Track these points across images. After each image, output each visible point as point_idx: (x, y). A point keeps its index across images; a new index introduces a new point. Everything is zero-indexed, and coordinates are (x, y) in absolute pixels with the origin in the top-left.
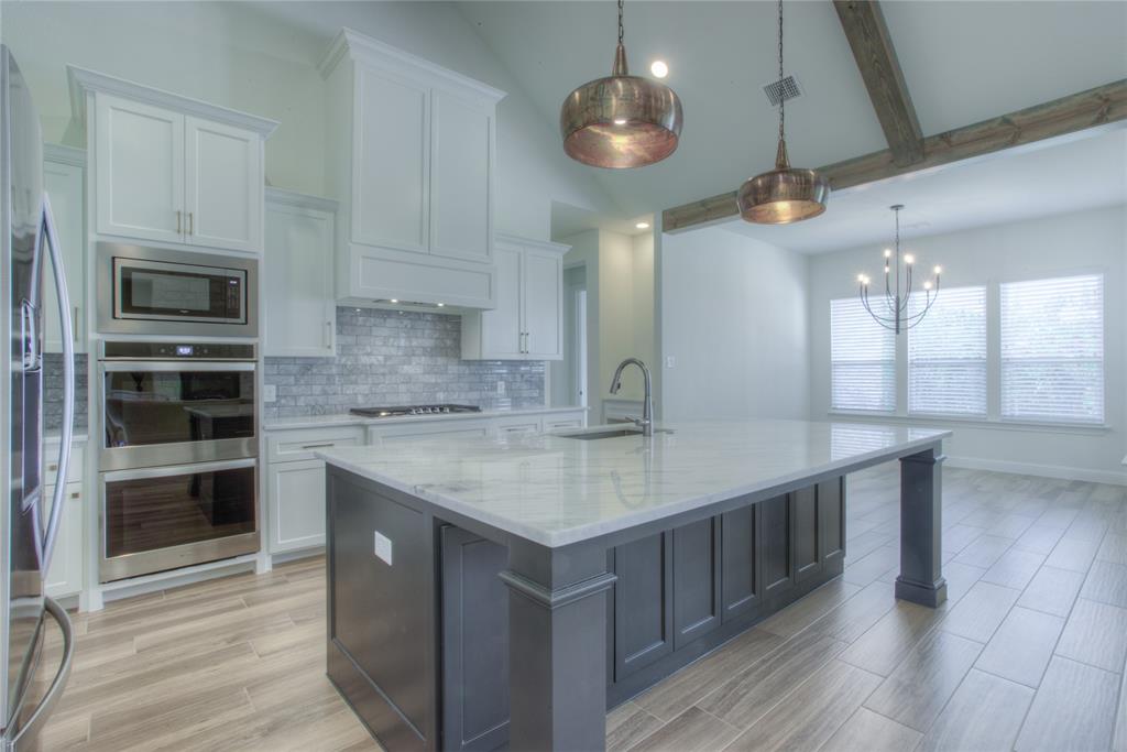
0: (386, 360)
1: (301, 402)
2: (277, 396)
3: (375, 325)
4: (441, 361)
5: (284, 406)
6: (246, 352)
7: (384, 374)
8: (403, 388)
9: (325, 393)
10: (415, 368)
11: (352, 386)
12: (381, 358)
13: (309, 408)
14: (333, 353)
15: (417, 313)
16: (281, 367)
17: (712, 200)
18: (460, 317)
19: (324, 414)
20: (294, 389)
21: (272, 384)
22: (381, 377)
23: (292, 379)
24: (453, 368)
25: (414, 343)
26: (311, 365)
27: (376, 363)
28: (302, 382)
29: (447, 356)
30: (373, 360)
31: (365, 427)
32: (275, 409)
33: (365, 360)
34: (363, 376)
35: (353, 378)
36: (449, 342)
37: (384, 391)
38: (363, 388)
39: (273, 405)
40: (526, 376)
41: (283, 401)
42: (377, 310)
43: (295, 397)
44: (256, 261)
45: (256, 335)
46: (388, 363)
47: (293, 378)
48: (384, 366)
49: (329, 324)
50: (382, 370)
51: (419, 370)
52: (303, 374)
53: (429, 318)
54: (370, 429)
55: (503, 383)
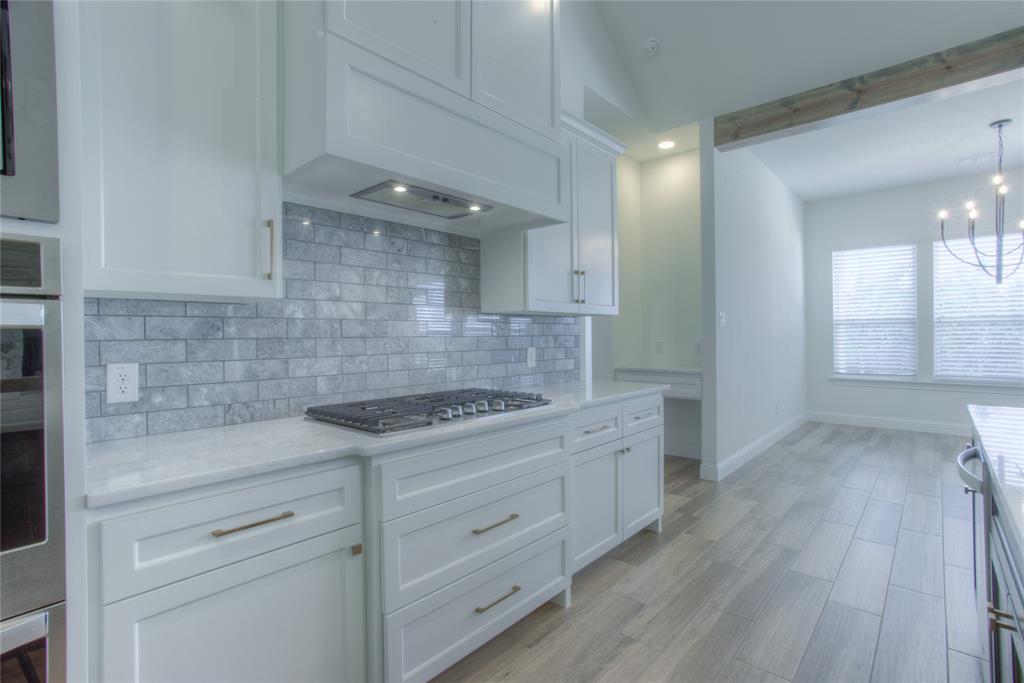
0: (366, 312)
1: (201, 397)
2: (143, 388)
3: (348, 246)
5: (159, 410)
7: (363, 338)
8: (395, 362)
9: (252, 377)
11: (305, 363)
12: (358, 307)
13: (220, 411)
14: (276, 290)
15: (417, 229)
16: (152, 322)
17: (801, 97)
18: (478, 241)
19: (253, 419)
20: (186, 373)
21: (127, 361)
22: (359, 343)
23: (179, 350)
26: (224, 319)
27: (350, 316)
28: (202, 355)
29: (461, 306)
30: (345, 310)
31: (359, 459)
32: (137, 418)
34: (326, 342)
35: (308, 344)
36: (464, 283)
37: (365, 367)
39: (134, 408)
40: (561, 339)
41: (158, 399)
42: (353, 218)
43: (186, 390)
46: (371, 317)
47: (181, 345)
48: (363, 322)
49: (270, 224)
50: (360, 330)
52: (205, 338)
53: (435, 241)
54: (375, 463)
55: (534, 349)
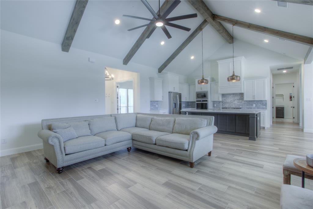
4: (241, 101)
6: (206, 101)
7: (231, 103)
8: (234, 105)
10: (236, 102)
14: (221, 100)
24: (243, 102)
25: (236, 98)
30: (229, 101)
33: (228, 101)
36: (242, 98)
38: (227, 105)
40: (261, 103)
44: (208, 92)
45: (208, 99)
46: (231, 101)
49: (220, 97)
51: (237, 102)
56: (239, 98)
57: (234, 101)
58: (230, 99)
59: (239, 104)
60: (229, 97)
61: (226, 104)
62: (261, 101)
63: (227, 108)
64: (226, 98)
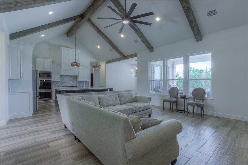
1: (57, 86)
4: (74, 81)
6: (50, 81)
7: (67, 83)
9: (60, 85)
14: (60, 80)
16: (54, 82)
18: (76, 76)
24: (76, 82)
25: (71, 79)
33: (64, 81)
36: (75, 79)
39: (53, 86)
40: (86, 83)
44: (51, 72)
45: (51, 79)
49: (60, 77)
52: (57, 83)
56: (73, 79)
57: (70, 81)
58: (66, 80)
59: (73, 83)
60: (66, 78)
61: (63, 84)
62: (86, 81)
63: (68, 87)
64: (63, 79)
